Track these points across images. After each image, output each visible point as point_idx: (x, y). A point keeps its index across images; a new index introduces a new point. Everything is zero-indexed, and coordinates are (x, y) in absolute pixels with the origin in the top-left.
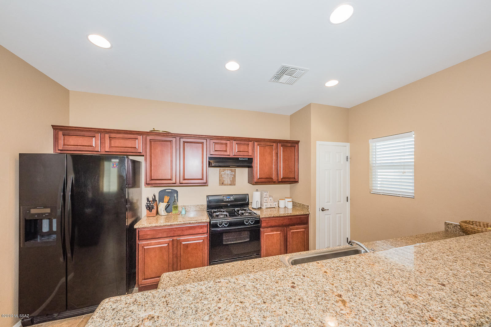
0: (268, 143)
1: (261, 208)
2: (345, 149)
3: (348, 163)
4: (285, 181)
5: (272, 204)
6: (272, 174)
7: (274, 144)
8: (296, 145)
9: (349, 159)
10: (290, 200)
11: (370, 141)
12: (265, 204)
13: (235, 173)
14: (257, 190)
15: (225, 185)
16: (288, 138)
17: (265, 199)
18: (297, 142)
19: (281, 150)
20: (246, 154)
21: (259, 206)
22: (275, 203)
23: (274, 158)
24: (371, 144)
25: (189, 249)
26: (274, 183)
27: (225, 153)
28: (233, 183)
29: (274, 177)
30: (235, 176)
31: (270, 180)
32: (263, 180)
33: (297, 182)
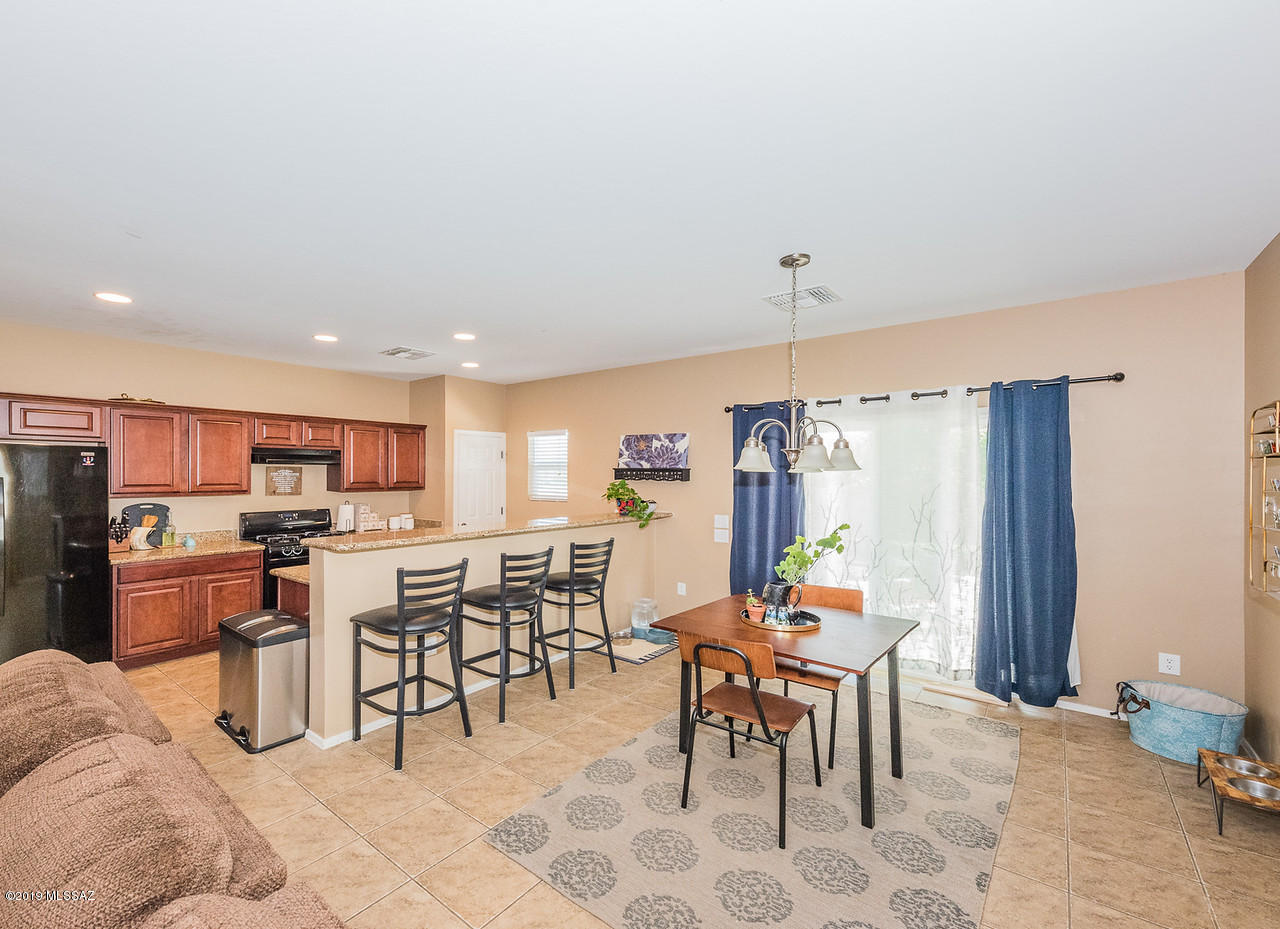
0: (370, 428)
1: (354, 531)
2: (497, 440)
3: (503, 462)
4: (398, 487)
5: (376, 524)
6: (376, 476)
7: (382, 430)
8: (421, 432)
9: (504, 456)
10: (411, 516)
11: (529, 433)
12: (362, 525)
13: (301, 475)
14: (347, 502)
15: (279, 494)
16: (407, 421)
17: (363, 516)
18: (423, 428)
19: (394, 439)
20: (328, 444)
21: (352, 529)
22: (381, 523)
23: (381, 451)
24: (530, 439)
25: (224, 593)
26: (382, 489)
27: (287, 442)
28: (296, 490)
29: (381, 480)
30: (300, 479)
31: (374, 485)
32: (360, 486)
33: (422, 488)
